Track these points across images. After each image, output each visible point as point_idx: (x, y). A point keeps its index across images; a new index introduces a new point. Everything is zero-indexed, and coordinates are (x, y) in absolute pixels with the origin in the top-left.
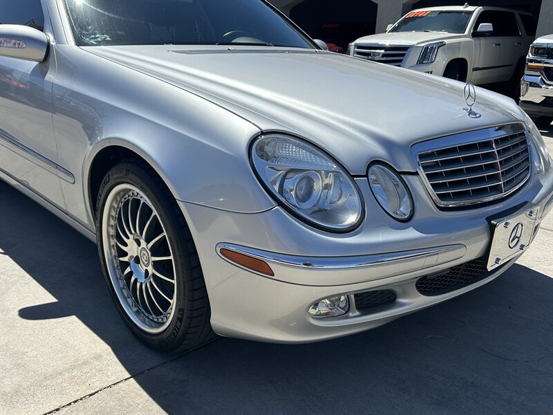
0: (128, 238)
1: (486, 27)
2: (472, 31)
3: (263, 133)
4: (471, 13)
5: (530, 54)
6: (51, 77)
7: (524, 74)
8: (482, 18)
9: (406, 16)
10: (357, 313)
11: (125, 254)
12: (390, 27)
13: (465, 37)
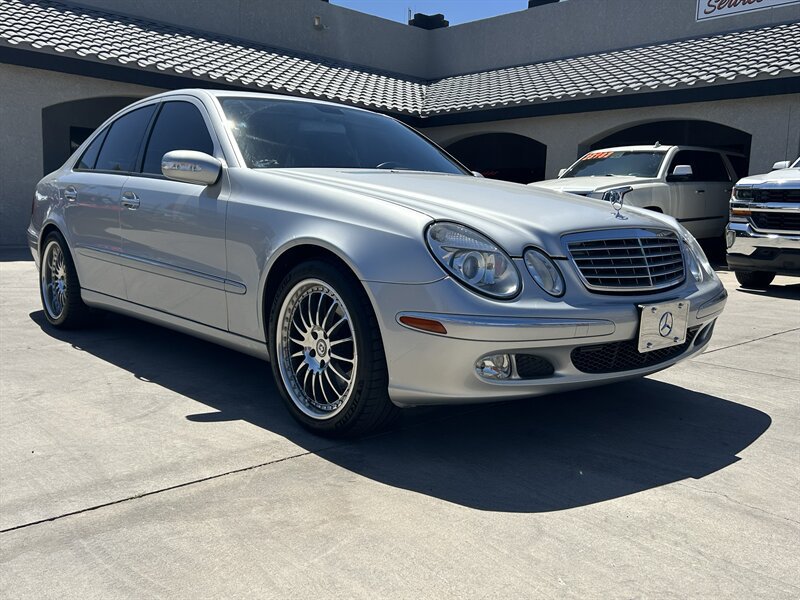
0: (305, 331)
1: (683, 169)
2: (666, 174)
3: (435, 221)
4: (663, 153)
5: (733, 197)
6: (223, 196)
7: (728, 221)
8: (677, 159)
9: (583, 158)
10: (518, 377)
11: (301, 348)
12: (562, 172)
13: (658, 182)
